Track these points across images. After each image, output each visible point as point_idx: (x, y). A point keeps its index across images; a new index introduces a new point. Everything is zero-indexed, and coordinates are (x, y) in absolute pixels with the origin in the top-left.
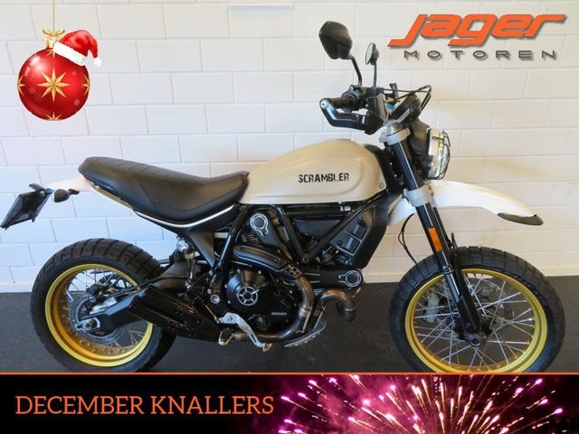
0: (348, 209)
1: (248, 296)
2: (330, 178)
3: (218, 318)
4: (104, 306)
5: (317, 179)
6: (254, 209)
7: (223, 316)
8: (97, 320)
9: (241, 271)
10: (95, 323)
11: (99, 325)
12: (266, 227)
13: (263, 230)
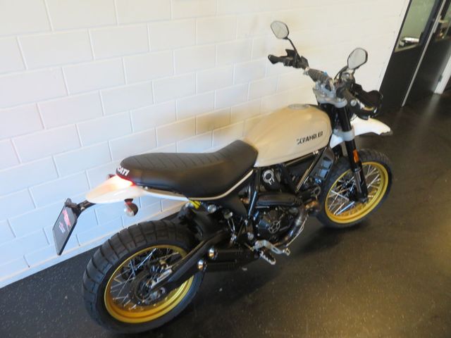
0: (317, 152)
1: (274, 227)
2: (314, 137)
3: (252, 247)
7: (254, 245)
8: (162, 289)
9: (267, 212)
10: (161, 291)
11: (164, 291)
12: (272, 178)
13: (272, 181)
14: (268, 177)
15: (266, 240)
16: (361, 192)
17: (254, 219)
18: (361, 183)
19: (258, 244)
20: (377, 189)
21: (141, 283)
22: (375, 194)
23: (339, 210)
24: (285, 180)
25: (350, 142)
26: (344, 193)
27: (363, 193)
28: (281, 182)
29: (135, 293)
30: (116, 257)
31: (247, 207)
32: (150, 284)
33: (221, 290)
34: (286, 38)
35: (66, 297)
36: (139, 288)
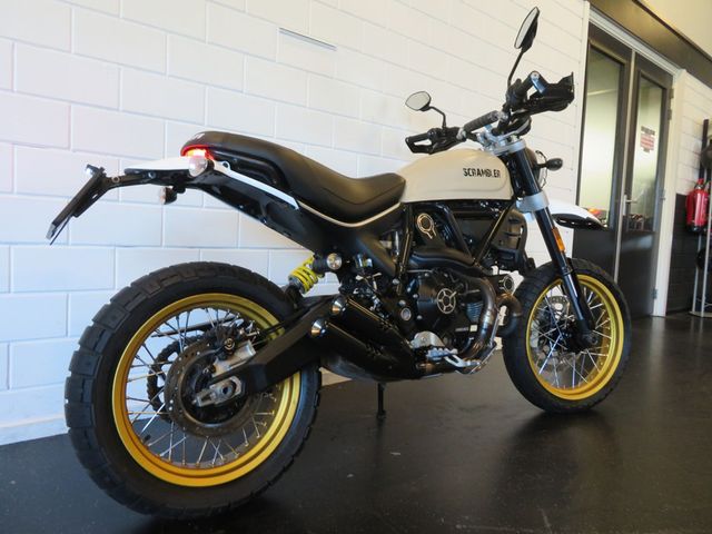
1: (447, 301)
2: (487, 173)
3: (410, 340)
5: (479, 173)
7: (413, 338)
8: (235, 379)
10: (234, 385)
11: (238, 391)
12: (432, 228)
13: (431, 232)
14: (426, 224)
15: (435, 332)
19: (420, 339)
20: (608, 341)
22: (607, 350)
25: (543, 210)
27: (586, 320)
32: (214, 369)
34: (426, 108)
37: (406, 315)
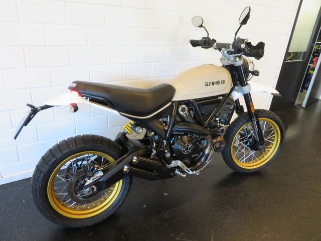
0: (221, 98)
1: (187, 149)
2: (218, 83)
3: (169, 164)
4: (95, 177)
5: (213, 84)
6: (180, 103)
7: (171, 163)
8: (94, 187)
9: (181, 137)
10: (93, 189)
11: (95, 190)
12: (186, 112)
13: (186, 114)
14: (183, 110)
15: (181, 160)
16: (258, 140)
17: (172, 142)
18: (258, 132)
19: (174, 163)
20: (273, 144)
21: (78, 181)
22: (271, 148)
23: (243, 158)
24: (197, 116)
25: (247, 94)
26: (246, 143)
27: (260, 141)
28: (194, 118)
29: (73, 189)
30: (60, 153)
31: (166, 131)
32: (85, 182)
33: (145, 206)
34: (201, 26)
35: (24, 201)
36: (76, 185)
37: (168, 155)
